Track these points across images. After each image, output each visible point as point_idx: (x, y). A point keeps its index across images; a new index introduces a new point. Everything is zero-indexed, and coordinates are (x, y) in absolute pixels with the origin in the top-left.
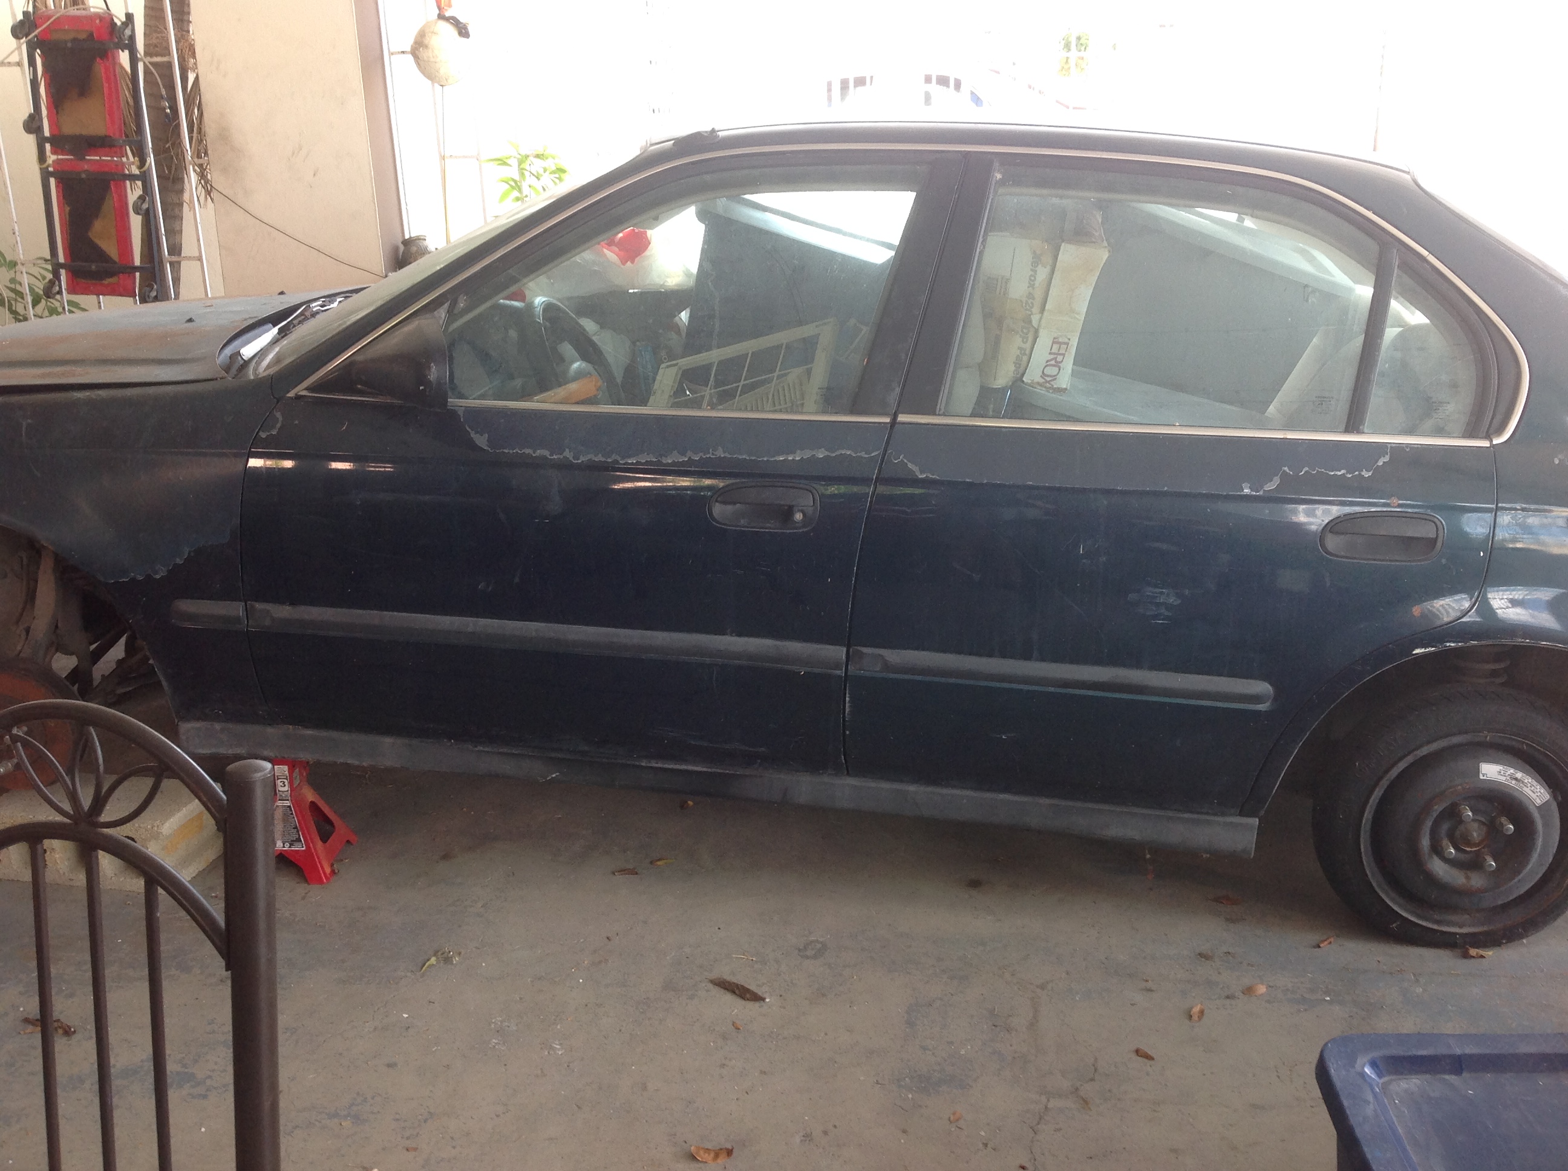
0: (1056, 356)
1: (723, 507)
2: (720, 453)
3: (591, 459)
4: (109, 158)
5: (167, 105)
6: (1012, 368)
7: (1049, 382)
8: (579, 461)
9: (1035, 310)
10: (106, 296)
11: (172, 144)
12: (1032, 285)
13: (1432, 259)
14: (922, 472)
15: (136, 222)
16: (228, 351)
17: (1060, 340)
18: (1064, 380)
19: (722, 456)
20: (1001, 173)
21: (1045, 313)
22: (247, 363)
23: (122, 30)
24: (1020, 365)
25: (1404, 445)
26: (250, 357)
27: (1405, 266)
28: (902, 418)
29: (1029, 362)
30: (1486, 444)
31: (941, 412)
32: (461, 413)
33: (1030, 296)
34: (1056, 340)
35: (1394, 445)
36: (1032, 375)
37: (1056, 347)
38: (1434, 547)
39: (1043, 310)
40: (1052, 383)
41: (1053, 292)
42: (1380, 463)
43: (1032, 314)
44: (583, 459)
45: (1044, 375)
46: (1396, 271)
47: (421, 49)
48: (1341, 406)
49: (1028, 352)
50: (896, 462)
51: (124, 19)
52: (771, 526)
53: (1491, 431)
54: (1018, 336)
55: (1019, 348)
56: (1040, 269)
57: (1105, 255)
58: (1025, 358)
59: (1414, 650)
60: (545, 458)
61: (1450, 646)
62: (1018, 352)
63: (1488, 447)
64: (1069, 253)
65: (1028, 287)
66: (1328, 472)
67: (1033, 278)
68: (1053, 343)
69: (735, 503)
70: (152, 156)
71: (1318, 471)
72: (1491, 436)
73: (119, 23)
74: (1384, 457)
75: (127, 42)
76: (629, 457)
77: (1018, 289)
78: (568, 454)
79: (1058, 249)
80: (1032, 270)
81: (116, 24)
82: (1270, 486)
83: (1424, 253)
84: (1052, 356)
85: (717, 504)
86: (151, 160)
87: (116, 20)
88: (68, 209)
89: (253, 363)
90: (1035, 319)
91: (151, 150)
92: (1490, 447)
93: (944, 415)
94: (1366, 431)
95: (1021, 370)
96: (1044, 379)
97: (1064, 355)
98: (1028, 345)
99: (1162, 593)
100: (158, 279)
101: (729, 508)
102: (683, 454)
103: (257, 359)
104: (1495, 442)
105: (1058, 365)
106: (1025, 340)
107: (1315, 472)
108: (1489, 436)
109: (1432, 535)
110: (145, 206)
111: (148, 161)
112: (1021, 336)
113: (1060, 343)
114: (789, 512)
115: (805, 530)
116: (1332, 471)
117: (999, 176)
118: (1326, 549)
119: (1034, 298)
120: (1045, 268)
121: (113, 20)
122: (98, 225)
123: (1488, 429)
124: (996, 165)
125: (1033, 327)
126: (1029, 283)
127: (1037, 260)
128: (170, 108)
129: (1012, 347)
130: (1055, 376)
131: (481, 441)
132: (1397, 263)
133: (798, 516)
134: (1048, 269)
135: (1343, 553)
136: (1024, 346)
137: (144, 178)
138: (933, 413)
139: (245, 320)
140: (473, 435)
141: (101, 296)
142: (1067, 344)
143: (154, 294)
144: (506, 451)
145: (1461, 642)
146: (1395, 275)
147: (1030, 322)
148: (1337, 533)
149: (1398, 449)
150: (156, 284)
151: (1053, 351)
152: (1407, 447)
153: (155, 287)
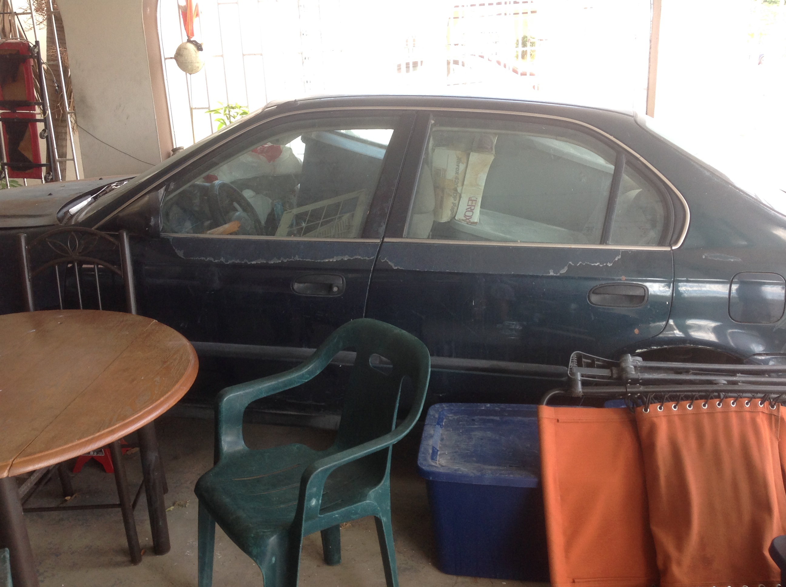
0: (470, 207)
1: (299, 284)
2: (297, 258)
3: (234, 262)
4: (29, 112)
5: (56, 85)
6: (450, 213)
7: (468, 219)
8: (228, 263)
9: (460, 184)
10: (28, 179)
11: (60, 104)
12: (457, 173)
13: (642, 159)
14: (395, 266)
15: (42, 144)
16: (65, 210)
17: (472, 199)
18: (476, 218)
19: (298, 260)
20: (434, 120)
21: (464, 186)
22: (72, 216)
23: (33, 49)
24: (454, 211)
25: (628, 250)
26: (74, 213)
27: (629, 163)
28: (386, 240)
29: (458, 209)
30: (668, 249)
31: (405, 237)
32: (171, 240)
33: (457, 178)
34: (470, 199)
35: (623, 250)
36: (460, 216)
37: (470, 202)
38: (644, 299)
39: (463, 185)
40: (470, 219)
41: (467, 176)
42: (616, 259)
43: (458, 186)
44: (230, 262)
45: (465, 216)
46: (624, 166)
47: (179, 57)
48: (598, 232)
49: (457, 205)
50: (383, 261)
51: (34, 44)
52: (322, 294)
53: (672, 242)
54: (452, 197)
55: (452, 203)
56: (461, 165)
57: (492, 158)
58: (456, 208)
59: (636, 350)
60: (211, 261)
61: (654, 348)
62: (452, 205)
63: (669, 251)
64: (474, 157)
65: (456, 174)
66: (591, 264)
67: (457, 169)
68: (469, 200)
69: (305, 283)
70: (49, 110)
71: (586, 264)
72: (672, 245)
73: (32, 46)
74: (618, 256)
75: (36, 55)
76: (252, 261)
77: (451, 174)
78: (222, 259)
79: (469, 155)
80: (457, 165)
81: (30, 46)
82: (563, 271)
83: (638, 156)
84: (469, 207)
85: (296, 283)
86: (49, 112)
87: (30, 44)
88: (8, 137)
89: (76, 216)
90: (459, 189)
91: (49, 107)
92: (671, 251)
93: (407, 238)
94: (610, 243)
95: (454, 214)
96: (466, 218)
97: (474, 206)
98: (457, 202)
99: (513, 324)
100: (53, 170)
101: (301, 285)
102: (279, 259)
103: (78, 214)
104: (674, 248)
105: (472, 211)
106: (455, 198)
107: (585, 264)
108: (671, 246)
109: (643, 294)
110: (46, 135)
111: (47, 113)
112: (453, 197)
113: (473, 200)
114: (330, 287)
115: (339, 295)
116: (593, 264)
117: (433, 122)
118: (591, 301)
119: (458, 179)
120: (463, 164)
121: (29, 44)
122: (22, 144)
123: (670, 241)
124: (431, 116)
125: (459, 193)
126: (456, 172)
127: (459, 160)
128: (58, 86)
129: (449, 202)
130: (471, 216)
131: (180, 253)
132: (625, 161)
133: (335, 289)
134: (465, 165)
135: (599, 304)
136: (455, 202)
137: (45, 121)
138: (401, 237)
139: (77, 194)
140: (176, 251)
141: (25, 179)
142: (476, 201)
143: (50, 177)
144: (192, 258)
145: (659, 346)
146: (624, 167)
147: (457, 191)
148: (597, 294)
149: (625, 253)
150: (52, 172)
151: (469, 204)
152: (630, 251)
153: (51, 174)
